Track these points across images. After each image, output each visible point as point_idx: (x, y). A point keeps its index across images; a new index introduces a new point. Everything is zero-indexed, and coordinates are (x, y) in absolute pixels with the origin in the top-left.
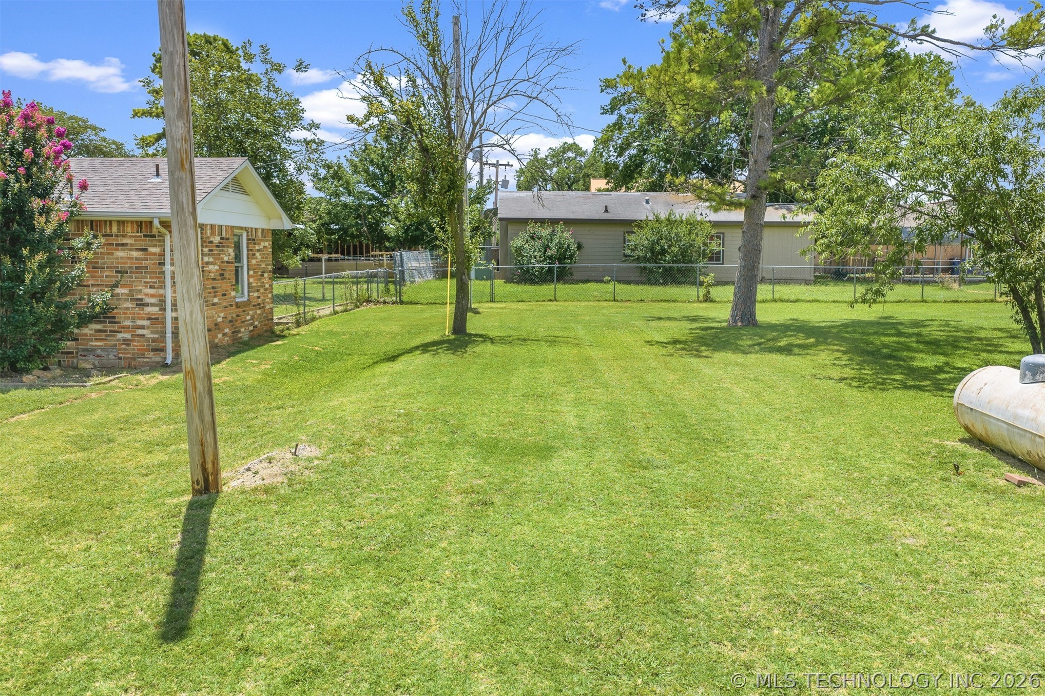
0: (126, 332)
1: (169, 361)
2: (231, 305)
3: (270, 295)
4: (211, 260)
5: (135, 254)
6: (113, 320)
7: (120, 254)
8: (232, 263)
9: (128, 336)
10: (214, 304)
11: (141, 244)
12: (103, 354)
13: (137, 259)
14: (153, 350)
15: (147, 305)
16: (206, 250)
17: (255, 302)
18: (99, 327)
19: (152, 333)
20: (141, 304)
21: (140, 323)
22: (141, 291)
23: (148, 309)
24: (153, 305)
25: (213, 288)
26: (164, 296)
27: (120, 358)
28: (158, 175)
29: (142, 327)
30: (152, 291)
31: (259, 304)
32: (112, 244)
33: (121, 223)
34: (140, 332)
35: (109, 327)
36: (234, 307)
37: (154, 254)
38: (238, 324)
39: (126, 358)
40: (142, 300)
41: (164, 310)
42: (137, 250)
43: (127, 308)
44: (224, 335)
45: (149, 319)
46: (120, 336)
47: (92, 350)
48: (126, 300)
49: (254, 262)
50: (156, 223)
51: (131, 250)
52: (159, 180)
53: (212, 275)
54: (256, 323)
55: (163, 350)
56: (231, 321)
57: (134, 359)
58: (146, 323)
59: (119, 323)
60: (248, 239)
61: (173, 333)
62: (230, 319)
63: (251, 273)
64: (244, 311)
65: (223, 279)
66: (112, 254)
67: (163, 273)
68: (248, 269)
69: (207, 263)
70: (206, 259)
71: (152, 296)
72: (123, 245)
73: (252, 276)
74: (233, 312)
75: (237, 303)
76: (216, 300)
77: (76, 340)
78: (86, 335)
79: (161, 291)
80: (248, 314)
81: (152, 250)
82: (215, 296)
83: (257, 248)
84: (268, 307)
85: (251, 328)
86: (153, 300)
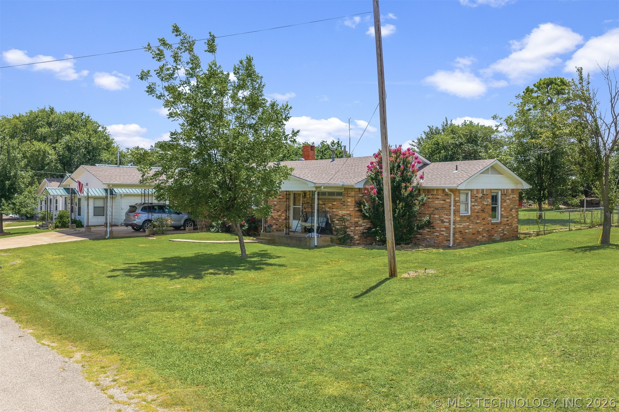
0: (437, 233)
1: (451, 245)
2: (489, 224)
3: (516, 220)
4: (476, 204)
5: (442, 202)
6: (433, 227)
7: (437, 202)
8: (490, 205)
9: (438, 234)
10: (477, 223)
11: (444, 198)
12: (430, 241)
13: (442, 204)
14: (446, 240)
15: (445, 222)
16: (473, 200)
17: (505, 223)
18: (429, 230)
19: (446, 233)
20: (443, 222)
21: (442, 229)
22: (443, 216)
23: (445, 224)
24: (447, 222)
25: (477, 216)
26: (450, 219)
27: (435, 243)
28: (457, 169)
29: (443, 231)
30: (447, 217)
31: (508, 224)
32: (434, 198)
33: (437, 190)
34: (442, 233)
35: (432, 230)
36: (490, 224)
37: (448, 202)
38: (493, 232)
39: (437, 243)
40: (443, 220)
41: (450, 224)
42: (442, 200)
43: (438, 223)
44: (483, 236)
45: (445, 228)
46: (435, 234)
47: (426, 239)
48: (438, 220)
49: (505, 204)
50: (447, 190)
51: (440, 200)
52: (457, 172)
53: (476, 211)
54: (505, 232)
55: (449, 241)
56: (487, 231)
57: (440, 243)
58: (444, 229)
59: (435, 229)
60: (502, 194)
61: (453, 234)
62: (487, 229)
63: (503, 209)
64: (497, 227)
65: (483, 212)
66: (434, 202)
67: (450, 209)
68: (501, 208)
69: (474, 206)
70: (473, 204)
71: (447, 219)
72: (438, 198)
73: (503, 211)
74: (490, 227)
75: (492, 223)
76: (478, 221)
77: (421, 234)
78: (424, 233)
79: (449, 217)
80: (500, 228)
81: (447, 200)
82: (478, 220)
83: (508, 198)
84: (514, 225)
85: (502, 234)
86: (447, 220)
